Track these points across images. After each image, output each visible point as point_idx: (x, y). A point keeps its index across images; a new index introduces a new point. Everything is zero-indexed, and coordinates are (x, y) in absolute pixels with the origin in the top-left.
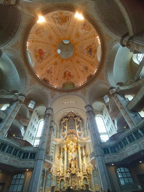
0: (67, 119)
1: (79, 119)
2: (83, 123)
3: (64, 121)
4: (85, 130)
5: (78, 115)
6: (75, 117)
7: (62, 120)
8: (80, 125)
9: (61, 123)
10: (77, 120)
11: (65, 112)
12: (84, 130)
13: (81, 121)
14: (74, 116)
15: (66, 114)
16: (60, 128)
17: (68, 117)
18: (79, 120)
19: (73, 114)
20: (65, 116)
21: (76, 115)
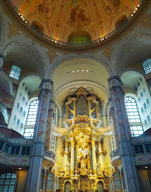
0: (74, 99)
1: (95, 99)
2: (101, 107)
3: (69, 102)
4: (104, 118)
5: (94, 92)
6: (89, 95)
7: (66, 100)
8: (95, 109)
9: (65, 105)
10: (91, 101)
11: (72, 87)
12: (102, 116)
13: (97, 102)
14: (87, 94)
15: (73, 91)
16: (64, 112)
17: (76, 96)
18: (95, 102)
19: (85, 91)
20: (72, 94)
21: (90, 93)
